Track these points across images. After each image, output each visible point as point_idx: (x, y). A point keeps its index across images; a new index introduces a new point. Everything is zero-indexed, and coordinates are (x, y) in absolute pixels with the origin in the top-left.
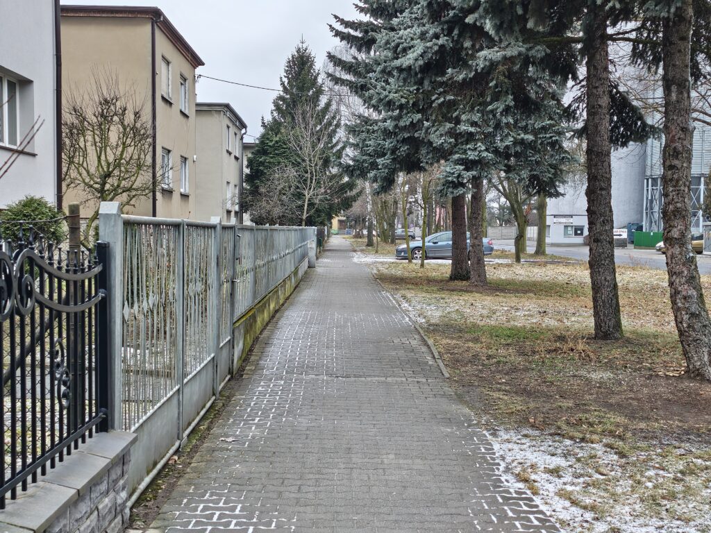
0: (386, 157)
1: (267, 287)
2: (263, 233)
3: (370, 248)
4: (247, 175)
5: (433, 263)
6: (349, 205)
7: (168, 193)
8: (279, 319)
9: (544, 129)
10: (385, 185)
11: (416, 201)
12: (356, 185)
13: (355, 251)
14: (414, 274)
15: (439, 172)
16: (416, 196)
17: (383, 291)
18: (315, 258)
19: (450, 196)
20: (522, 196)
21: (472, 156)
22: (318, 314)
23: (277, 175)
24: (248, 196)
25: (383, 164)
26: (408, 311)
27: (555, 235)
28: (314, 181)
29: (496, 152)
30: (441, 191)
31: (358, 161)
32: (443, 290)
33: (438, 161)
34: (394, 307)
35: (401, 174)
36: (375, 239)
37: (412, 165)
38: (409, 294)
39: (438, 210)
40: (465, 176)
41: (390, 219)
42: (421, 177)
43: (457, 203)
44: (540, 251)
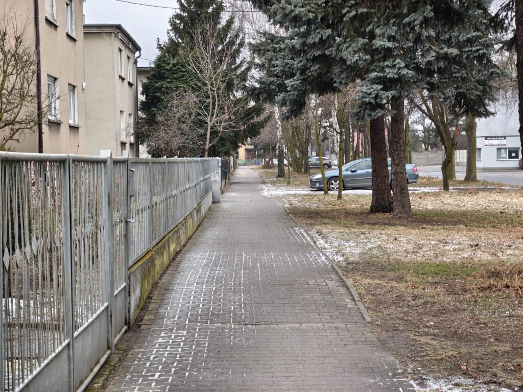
0: (295, 78)
1: (166, 226)
2: (160, 166)
3: (281, 179)
4: (142, 103)
5: (352, 194)
6: (256, 132)
7: (55, 125)
8: (180, 262)
9: (470, 41)
10: (295, 108)
11: (331, 126)
12: (264, 109)
13: (264, 183)
14: (330, 207)
15: (355, 92)
16: (331, 120)
17: (296, 227)
18: (220, 192)
19: (368, 119)
20: (448, 117)
21: (391, 73)
22: (224, 255)
23: (175, 102)
24: (144, 126)
25: (292, 86)
26: (325, 249)
27: (487, 159)
28: (217, 106)
29: (417, 68)
30: (357, 114)
31: (264, 83)
32: (363, 223)
33: (353, 81)
34: (309, 245)
35: (313, 96)
36: (286, 168)
37: (324, 86)
38: (325, 230)
39: (355, 134)
40: (383, 96)
41: (302, 147)
42: (336, 100)
43: (376, 127)
44: (471, 176)
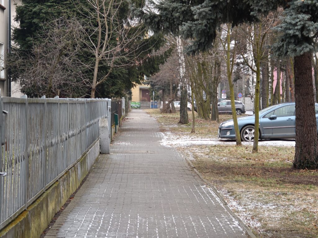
0: (204, 4)
1: (45, 180)
2: (38, 108)
3: (184, 126)
4: (16, 30)
5: (271, 146)
6: (154, 68)
8: (60, 225)
10: (203, 40)
11: (246, 62)
12: (164, 42)
13: (163, 130)
14: (244, 161)
15: (276, 23)
16: (245, 56)
17: (203, 185)
18: (109, 140)
19: (292, 55)
22: (114, 218)
23: (56, 30)
24: (17, 59)
25: (200, 14)
26: (238, 212)
28: (107, 36)
30: (279, 49)
31: (165, 9)
32: (284, 182)
33: (274, 9)
34: (218, 207)
35: (224, 26)
36: (190, 113)
37: (239, 14)
38: (239, 189)
39: (275, 74)
40: (311, 28)
41: (210, 87)
42: (252, 30)
